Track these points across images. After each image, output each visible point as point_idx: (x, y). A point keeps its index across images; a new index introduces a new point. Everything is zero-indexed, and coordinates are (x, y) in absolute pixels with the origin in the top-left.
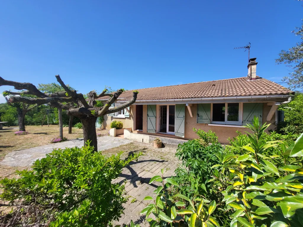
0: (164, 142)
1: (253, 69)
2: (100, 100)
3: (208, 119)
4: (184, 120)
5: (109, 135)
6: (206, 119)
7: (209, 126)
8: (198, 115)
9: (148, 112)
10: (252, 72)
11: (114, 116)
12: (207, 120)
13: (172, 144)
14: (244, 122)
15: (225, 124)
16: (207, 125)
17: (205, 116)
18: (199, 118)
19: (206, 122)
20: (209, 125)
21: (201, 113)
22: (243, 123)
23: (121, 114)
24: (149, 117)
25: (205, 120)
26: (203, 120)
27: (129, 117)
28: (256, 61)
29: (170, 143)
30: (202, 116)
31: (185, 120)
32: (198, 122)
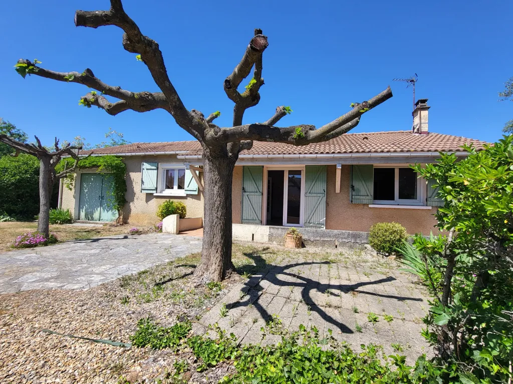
0: (305, 237)
1: (424, 116)
2: (118, 154)
3: (369, 195)
4: (325, 197)
5: (161, 231)
6: (366, 195)
7: (370, 208)
8: (353, 187)
9: (245, 183)
10: (422, 122)
11: (155, 191)
12: (367, 197)
13: (322, 239)
14: (429, 199)
15: (398, 205)
16: (366, 207)
17: (364, 190)
18: (354, 193)
19: (365, 202)
20: (370, 206)
21: (357, 185)
22: (427, 201)
23: (173, 188)
24: (246, 194)
25: (364, 197)
26: (361, 197)
27: (196, 193)
28: (427, 104)
29: (318, 238)
30: (359, 190)
31: (327, 198)
32: (352, 201)
